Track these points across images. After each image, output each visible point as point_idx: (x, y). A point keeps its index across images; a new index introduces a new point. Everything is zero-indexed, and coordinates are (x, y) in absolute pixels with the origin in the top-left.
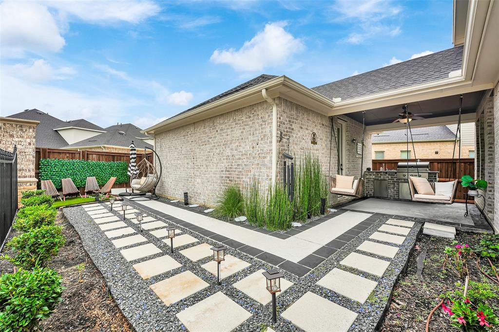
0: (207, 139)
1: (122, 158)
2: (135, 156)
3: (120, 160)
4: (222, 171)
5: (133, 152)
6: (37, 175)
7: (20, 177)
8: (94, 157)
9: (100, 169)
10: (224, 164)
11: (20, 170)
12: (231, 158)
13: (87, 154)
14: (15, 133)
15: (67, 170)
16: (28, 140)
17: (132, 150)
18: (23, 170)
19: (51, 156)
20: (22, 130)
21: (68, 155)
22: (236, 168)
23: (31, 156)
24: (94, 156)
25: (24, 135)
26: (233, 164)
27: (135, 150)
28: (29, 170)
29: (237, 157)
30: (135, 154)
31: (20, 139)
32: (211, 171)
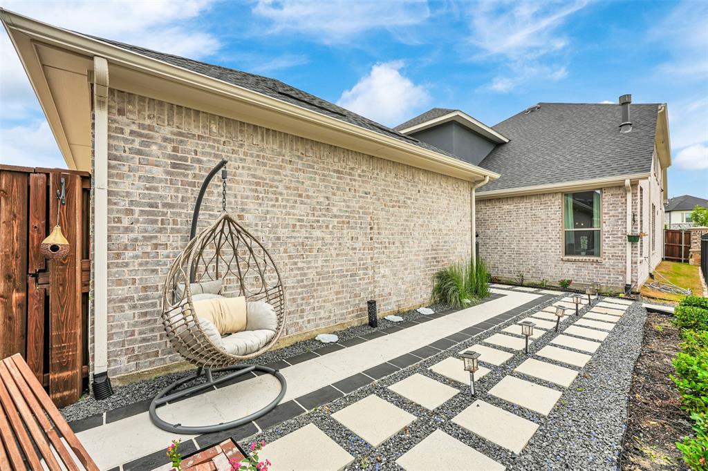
0: (402, 198)
4: (427, 250)
10: (430, 241)
12: (438, 232)
22: (444, 246)
26: (440, 241)
29: (444, 232)
32: (411, 252)
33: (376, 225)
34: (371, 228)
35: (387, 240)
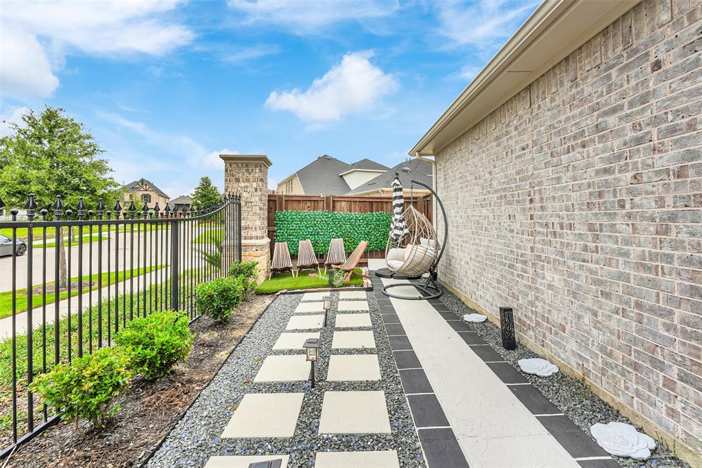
1: (385, 206)
2: (402, 201)
3: (382, 209)
5: (398, 194)
6: (271, 234)
7: (245, 238)
8: (342, 206)
9: (351, 225)
11: (246, 228)
13: (333, 201)
14: (241, 175)
15: (307, 228)
16: (255, 185)
17: (396, 190)
18: (249, 228)
19: (289, 206)
20: (247, 170)
21: (309, 204)
23: (258, 207)
24: (343, 203)
25: (250, 177)
27: (400, 190)
28: (255, 228)
30: (401, 197)
31: (246, 184)
33: (537, 194)
34: (531, 201)
35: (556, 221)
